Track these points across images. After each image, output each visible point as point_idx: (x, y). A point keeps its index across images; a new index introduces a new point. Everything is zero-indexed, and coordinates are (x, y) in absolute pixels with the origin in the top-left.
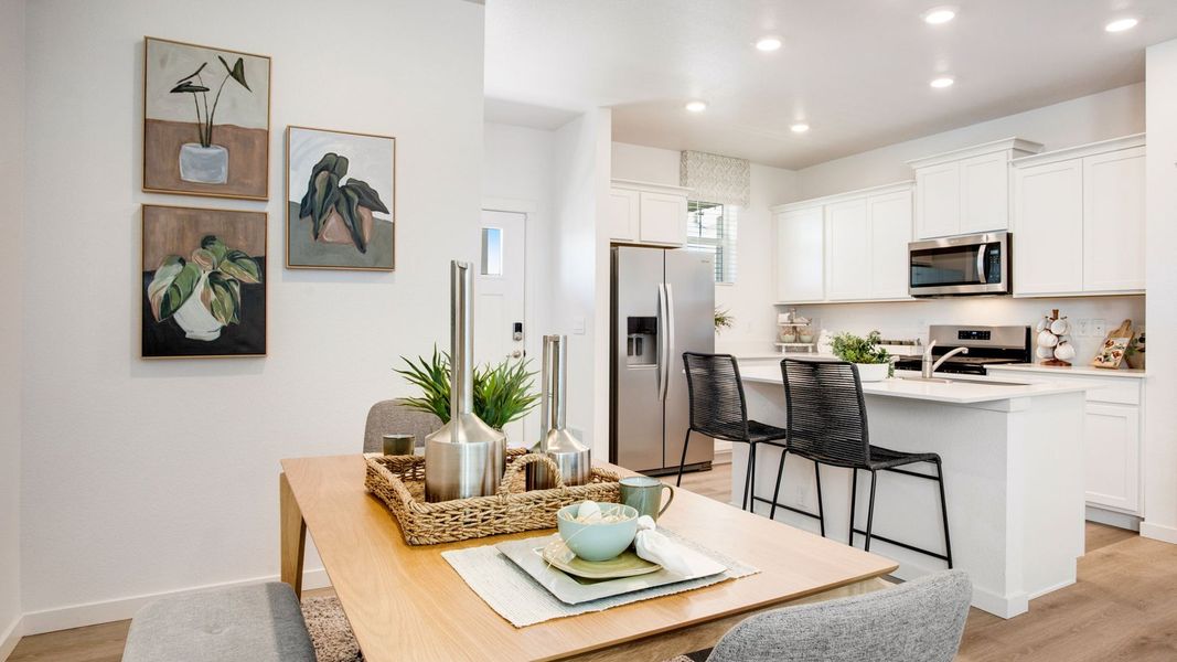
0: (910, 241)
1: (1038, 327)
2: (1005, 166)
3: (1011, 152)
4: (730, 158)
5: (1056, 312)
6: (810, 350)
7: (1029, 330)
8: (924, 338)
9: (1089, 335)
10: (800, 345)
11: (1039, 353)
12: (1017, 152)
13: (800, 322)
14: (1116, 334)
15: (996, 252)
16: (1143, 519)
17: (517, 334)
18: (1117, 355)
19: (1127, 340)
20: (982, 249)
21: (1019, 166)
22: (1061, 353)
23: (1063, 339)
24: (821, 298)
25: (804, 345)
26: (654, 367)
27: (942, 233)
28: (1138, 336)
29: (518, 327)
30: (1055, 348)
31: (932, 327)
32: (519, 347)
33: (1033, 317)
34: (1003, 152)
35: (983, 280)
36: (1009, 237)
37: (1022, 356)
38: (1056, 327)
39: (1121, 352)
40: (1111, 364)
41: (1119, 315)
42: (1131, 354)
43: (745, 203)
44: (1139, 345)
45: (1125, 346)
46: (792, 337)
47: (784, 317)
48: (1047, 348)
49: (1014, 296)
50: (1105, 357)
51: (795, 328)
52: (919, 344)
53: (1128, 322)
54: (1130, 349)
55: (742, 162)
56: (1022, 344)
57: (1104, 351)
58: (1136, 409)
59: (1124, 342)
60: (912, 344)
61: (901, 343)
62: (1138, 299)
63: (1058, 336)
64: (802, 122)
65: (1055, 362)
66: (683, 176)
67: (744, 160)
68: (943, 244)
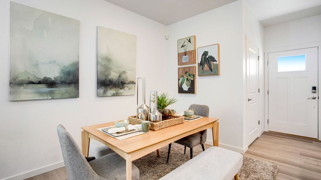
17: (314, 91)
32: (315, 95)
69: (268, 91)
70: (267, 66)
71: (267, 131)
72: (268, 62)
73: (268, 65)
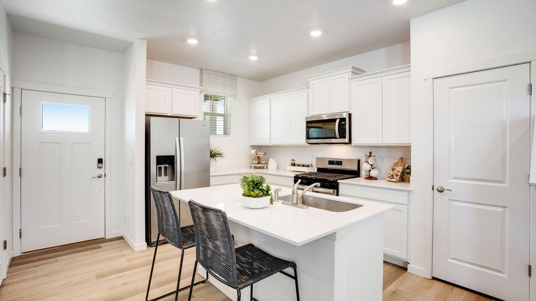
0: (307, 116)
1: (363, 160)
2: (348, 81)
3: (351, 73)
4: (227, 74)
5: (371, 153)
6: (265, 168)
7: (359, 161)
8: (314, 164)
9: (385, 165)
10: (260, 165)
11: (363, 173)
12: (354, 74)
13: (261, 154)
14: (397, 164)
15: (344, 123)
16: (409, 263)
17: (100, 165)
18: (397, 175)
19: (401, 168)
20: (338, 121)
21: (354, 80)
22: (373, 173)
23: (373, 167)
24: (269, 143)
25: (262, 165)
26: (174, 182)
27: (324, 112)
28: (406, 166)
29: (100, 161)
30: (370, 171)
31: (317, 158)
32: (101, 172)
33: (361, 155)
34: (347, 73)
35: (338, 136)
36: (350, 115)
37: (356, 174)
38: (371, 161)
39: (399, 174)
40: (394, 180)
41: (398, 155)
42: (403, 175)
43: (234, 96)
44: (408, 171)
45: (401, 171)
46: (257, 162)
47: (253, 152)
48: (366, 171)
49: (352, 145)
50: (392, 176)
51: (258, 157)
52: (312, 166)
53: (402, 159)
54: (403, 173)
55: (233, 76)
56: (355, 168)
57: (391, 173)
58: (406, 207)
59: (399, 169)
60: (308, 166)
61: (304, 166)
62: (407, 148)
63: (371, 165)
64: (255, 55)
65: (370, 178)
66: (201, 82)
67: (234, 76)
68: (325, 118)
69: (20, 169)
70: (19, 115)
71: (19, 254)
72: (21, 108)
73: (21, 114)
